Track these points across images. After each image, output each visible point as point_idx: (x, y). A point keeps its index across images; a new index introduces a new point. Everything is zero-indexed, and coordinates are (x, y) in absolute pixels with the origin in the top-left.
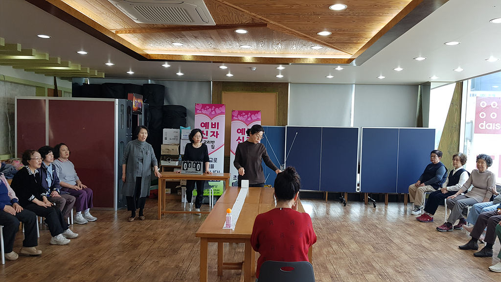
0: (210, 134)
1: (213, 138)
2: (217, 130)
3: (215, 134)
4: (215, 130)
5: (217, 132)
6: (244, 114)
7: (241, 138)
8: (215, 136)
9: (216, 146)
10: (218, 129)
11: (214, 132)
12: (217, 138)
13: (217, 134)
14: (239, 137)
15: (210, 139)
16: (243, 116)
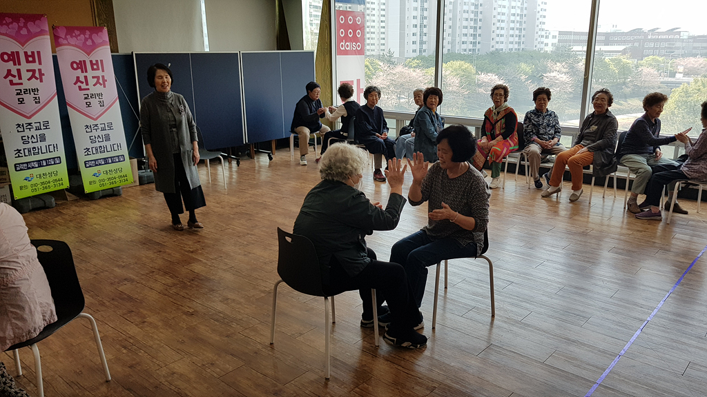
0: (26, 75)
1: (34, 84)
2: (40, 67)
3: (37, 75)
4: (35, 66)
5: (40, 70)
6: (77, 32)
7: (82, 79)
8: (37, 78)
9: (43, 96)
10: (40, 63)
11: (34, 71)
12: (41, 81)
13: (41, 74)
14: (78, 78)
15: (27, 85)
16: (76, 37)
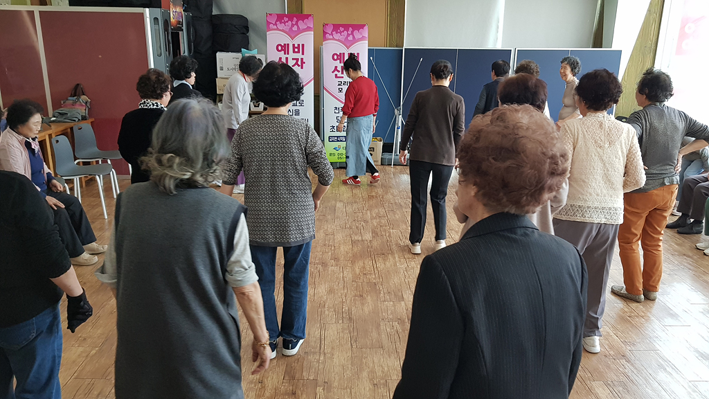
2: (302, 57)
3: (299, 63)
4: (299, 56)
6: (342, 29)
8: (299, 66)
10: (303, 54)
11: (297, 60)
12: (302, 68)
13: (303, 63)
14: (336, 67)
16: (340, 33)
